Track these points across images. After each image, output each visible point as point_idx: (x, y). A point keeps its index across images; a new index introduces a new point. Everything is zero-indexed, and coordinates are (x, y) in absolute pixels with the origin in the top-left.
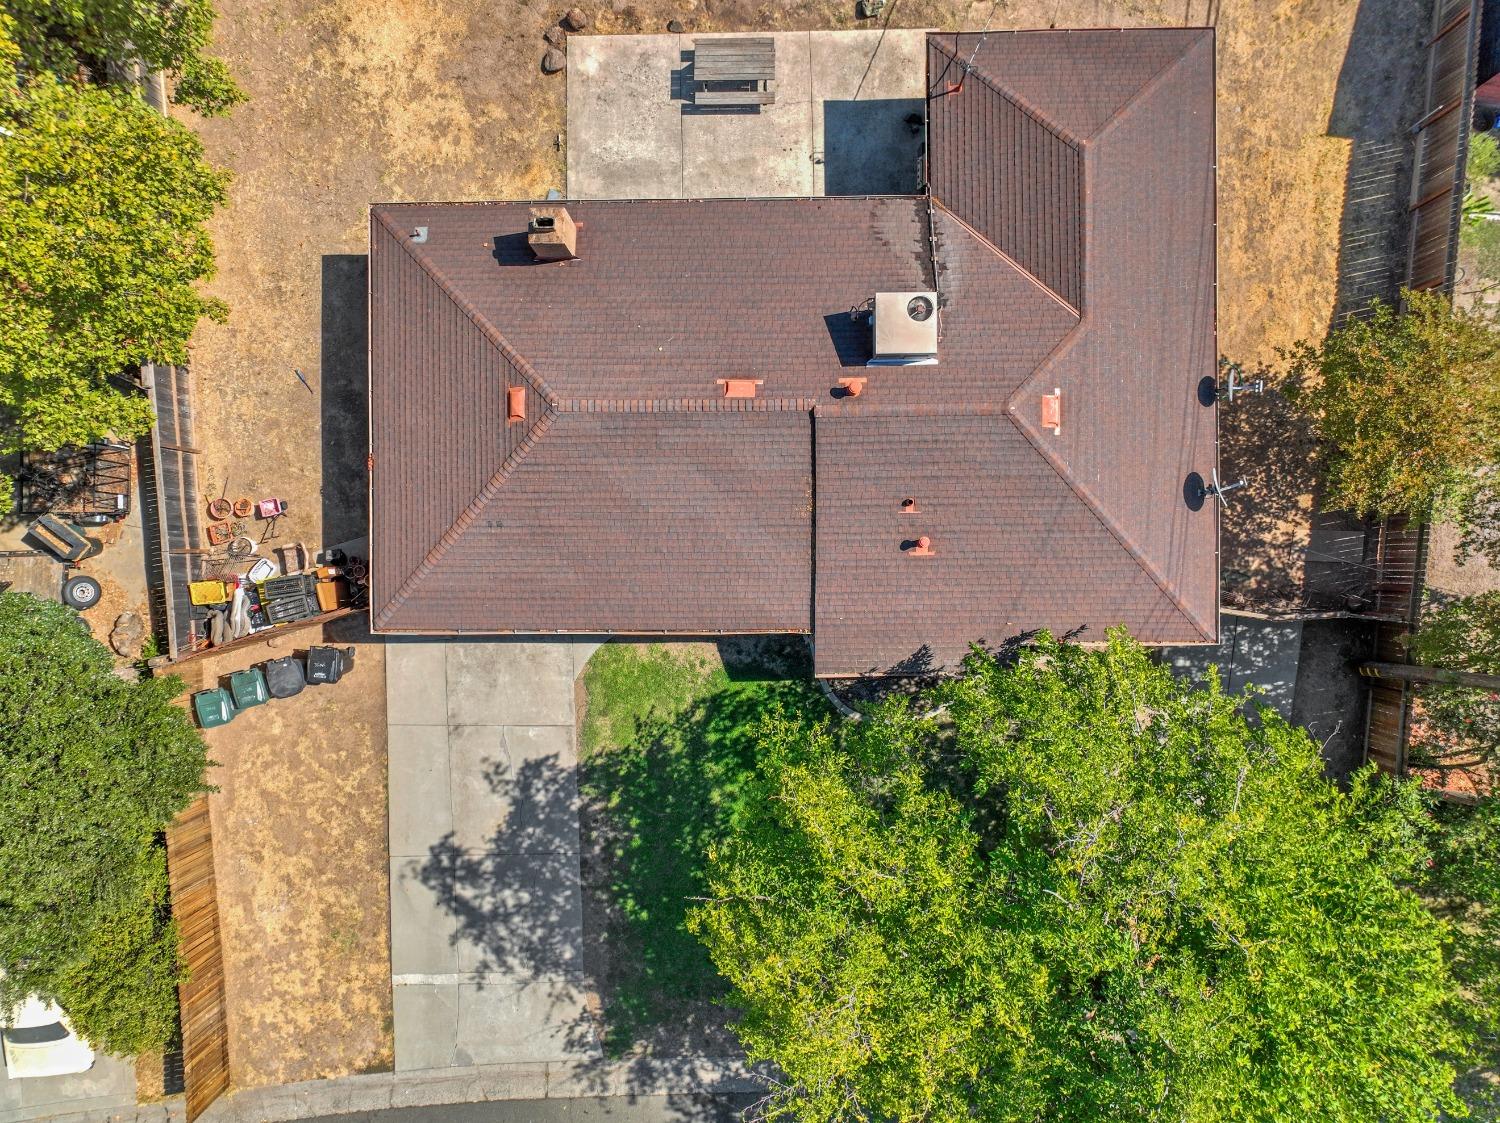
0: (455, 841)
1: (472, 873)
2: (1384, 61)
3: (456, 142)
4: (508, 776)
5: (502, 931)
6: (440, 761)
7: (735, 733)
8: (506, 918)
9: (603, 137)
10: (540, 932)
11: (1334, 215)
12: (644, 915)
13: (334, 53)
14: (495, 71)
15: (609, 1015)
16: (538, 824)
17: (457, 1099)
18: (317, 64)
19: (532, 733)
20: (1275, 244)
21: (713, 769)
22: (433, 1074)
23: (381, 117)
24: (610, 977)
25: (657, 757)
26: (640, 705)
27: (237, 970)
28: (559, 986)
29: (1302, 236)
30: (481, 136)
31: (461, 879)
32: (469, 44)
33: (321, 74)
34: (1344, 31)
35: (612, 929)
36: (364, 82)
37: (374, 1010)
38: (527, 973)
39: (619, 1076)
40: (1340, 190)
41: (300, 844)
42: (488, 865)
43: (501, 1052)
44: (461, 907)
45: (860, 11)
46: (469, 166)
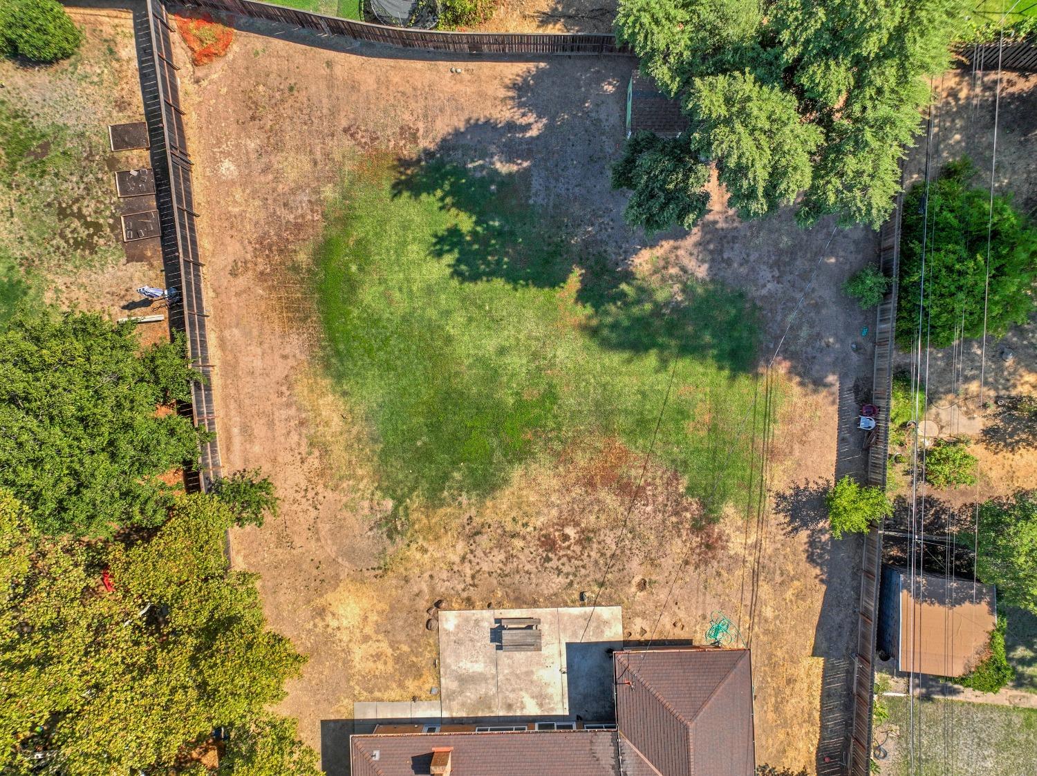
2: (838, 620)
3: (385, 663)
9: (457, 661)
11: (817, 694)
13: (323, 620)
14: (403, 628)
18: (315, 625)
20: (789, 709)
23: (348, 651)
29: (803, 704)
30: (397, 660)
32: (390, 616)
33: (317, 630)
34: (818, 606)
36: (339, 635)
40: (820, 681)
45: (582, 597)
46: (392, 675)
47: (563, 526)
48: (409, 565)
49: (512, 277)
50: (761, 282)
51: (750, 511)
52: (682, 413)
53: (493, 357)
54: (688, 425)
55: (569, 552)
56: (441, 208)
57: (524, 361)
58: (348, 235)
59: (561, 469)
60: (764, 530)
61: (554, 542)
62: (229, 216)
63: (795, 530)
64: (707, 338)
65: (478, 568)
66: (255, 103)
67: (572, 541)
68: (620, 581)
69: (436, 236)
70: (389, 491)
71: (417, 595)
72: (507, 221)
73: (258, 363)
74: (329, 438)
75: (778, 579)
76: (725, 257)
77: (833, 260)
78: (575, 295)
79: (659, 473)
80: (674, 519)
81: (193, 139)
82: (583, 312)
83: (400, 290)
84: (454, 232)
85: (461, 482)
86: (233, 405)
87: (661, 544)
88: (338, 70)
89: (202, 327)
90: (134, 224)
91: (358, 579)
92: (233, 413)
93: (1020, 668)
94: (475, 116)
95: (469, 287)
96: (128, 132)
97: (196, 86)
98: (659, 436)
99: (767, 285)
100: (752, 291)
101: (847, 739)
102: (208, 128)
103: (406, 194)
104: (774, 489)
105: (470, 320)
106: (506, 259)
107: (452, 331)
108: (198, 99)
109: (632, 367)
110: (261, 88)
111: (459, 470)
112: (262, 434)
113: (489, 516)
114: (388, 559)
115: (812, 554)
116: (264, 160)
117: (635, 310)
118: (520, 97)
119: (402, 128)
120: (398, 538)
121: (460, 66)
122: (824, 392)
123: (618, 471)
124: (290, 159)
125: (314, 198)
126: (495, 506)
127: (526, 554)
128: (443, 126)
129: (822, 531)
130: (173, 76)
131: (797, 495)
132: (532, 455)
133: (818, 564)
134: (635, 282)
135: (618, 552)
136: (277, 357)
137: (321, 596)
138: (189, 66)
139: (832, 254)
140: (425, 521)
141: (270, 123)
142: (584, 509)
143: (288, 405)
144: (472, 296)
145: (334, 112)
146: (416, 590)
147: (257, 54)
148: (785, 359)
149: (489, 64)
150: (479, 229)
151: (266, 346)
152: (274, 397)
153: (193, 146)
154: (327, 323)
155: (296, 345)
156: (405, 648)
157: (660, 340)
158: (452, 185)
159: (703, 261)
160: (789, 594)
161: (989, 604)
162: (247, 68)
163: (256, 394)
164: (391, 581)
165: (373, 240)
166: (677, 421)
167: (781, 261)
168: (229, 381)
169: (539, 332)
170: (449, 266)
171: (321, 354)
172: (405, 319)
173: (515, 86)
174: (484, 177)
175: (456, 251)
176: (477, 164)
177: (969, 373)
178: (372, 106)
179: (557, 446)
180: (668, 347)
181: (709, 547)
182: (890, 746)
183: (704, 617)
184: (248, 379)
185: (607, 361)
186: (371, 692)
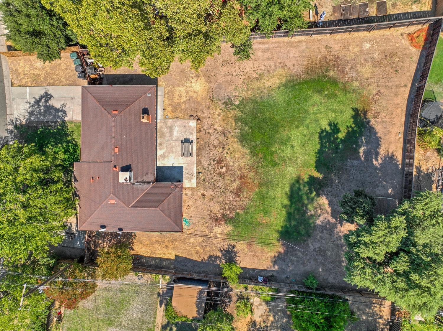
0: (52, 98)
1: (46, 101)
2: (188, 265)
3: (178, 99)
4: (63, 108)
5: (36, 107)
6: (67, 96)
7: (71, 149)
8: (38, 107)
9: (178, 126)
10: (36, 113)
11: (162, 256)
12: (39, 132)
13: (195, 77)
14: (190, 106)
15: (22, 126)
16: (55, 113)
17: (7, 98)
18: (193, 74)
19: (71, 112)
20: (156, 246)
21: (64, 145)
22: (11, 94)
23: (183, 85)
24: (28, 126)
25: (67, 135)
26: (76, 132)
27: (29, 59)
28: (27, 117)
29: (158, 251)
30: (179, 104)
31: (45, 99)
32: (195, 102)
33: (191, 74)
34: (194, 258)
35: (36, 127)
36: (189, 82)
37: (22, 83)
38: (29, 111)
39: (11, 127)
40: (166, 257)
41: (52, 70)
42: (48, 104)
43: (15, 106)
44: (40, 99)
45: (199, 173)
46: (173, 102)
47: (226, 167)
48: (214, 109)
49: (320, 152)
50: (314, 244)
51: (228, 236)
52: (266, 212)
53: (290, 144)
54: (262, 214)
55: (216, 169)
56: (347, 126)
57: (288, 155)
58: (339, 91)
59: (247, 167)
60: (222, 240)
61: (220, 163)
62: (348, 46)
63: (222, 251)
64: (293, 223)
65: (212, 135)
66: (392, 57)
67: (220, 170)
68: (205, 187)
69: (337, 124)
70: (241, 103)
71: (203, 112)
72: (341, 151)
73: (292, 55)
74: (263, 81)
75: (204, 244)
76: (324, 231)
77: (320, 270)
78: (312, 175)
79: (244, 203)
80: (227, 208)
81: (379, 32)
82: (306, 178)
83: (318, 110)
84: (338, 131)
85: (244, 129)
86: (276, 45)
87: (218, 202)
88: (403, 89)
89: (307, 34)
90: (348, 9)
91: (209, 90)
92: (273, 45)
93: (168, 328)
94: (382, 140)
95: (317, 135)
96: (383, 7)
97: (400, 34)
98: (258, 204)
99: (313, 245)
100: (310, 241)
101: (145, 266)
102: (383, 38)
103: (353, 113)
104: (237, 245)
105: (305, 136)
106: (327, 150)
107: (301, 129)
108: (394, 35)
109: (284, 195)
110: (398, 59)
111: (249, 129)
112: (265, 56)
113: (231, 140)
114: (216, 101)
115: (212, 257)
116: (370, 60)
117: (305, 197)
118: (388, 157)
119: (379, 113)
120: (224, 105)
121: (401, 135)
122: (271, 264)
123: (245, 188)
124: (369, 70)
125: (354, 78)
126: (234, 142)
127: (216, 153)
128: (379, 129)
129: (221, 261)
130: (405, 25)
131: (234, 253)
132: (253, 157)
133: (209, 259)
134: (316, 197)
135: (216, 187)
136: (294, 62)
137: (204, 76)
138: (408, 32)
139: (323, 270)
140: (230, 116)
141: (384, 62)
142: (232, 175)
143: (275, 66)
144: (314, 136)
145: (386, 87)
146: (205, 111)
147: (411, 58)
148: (285, 251)
149: (402, 146)
150: (339, 140)
151: (298, 58)
152: (279, 61)
153: (376, 32)
154: (306, 82)
155: (298, 69)
156: (183, 107)
157: (293, 206)
158: (356, 130)
159: (322, 223)
160: (198, 248)
161: (196, 317)
162: (406, 54)
163: (280, 54)
164: (208, 102)
165: (337, 101)
166: (263, 211)
167: (321, 252)
168: (285, 44)
169: (299, 161)
170: (325, 128)
171: (294, 79)
172: (306, 111)
173: (393, 156)
174: (358, 142)
175: (331, 131)
176: (364, 140)
177: (277, 317)
178: (388, 101)
179: (256, 166)
180: (291, 208)
181: (216, 220)
182: (142, 281)
183: (191, 217)
184: (286, 51)
185: (287, 186)
186: (167, 93)
